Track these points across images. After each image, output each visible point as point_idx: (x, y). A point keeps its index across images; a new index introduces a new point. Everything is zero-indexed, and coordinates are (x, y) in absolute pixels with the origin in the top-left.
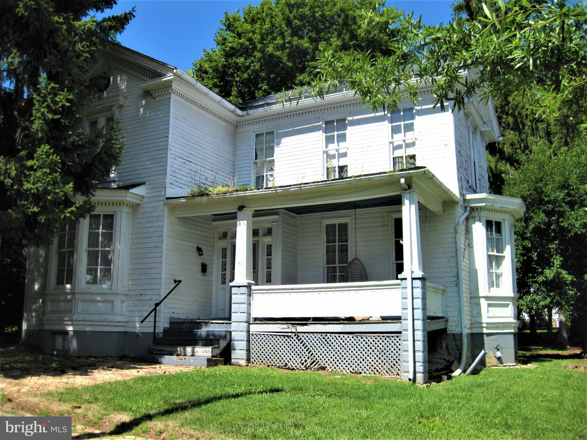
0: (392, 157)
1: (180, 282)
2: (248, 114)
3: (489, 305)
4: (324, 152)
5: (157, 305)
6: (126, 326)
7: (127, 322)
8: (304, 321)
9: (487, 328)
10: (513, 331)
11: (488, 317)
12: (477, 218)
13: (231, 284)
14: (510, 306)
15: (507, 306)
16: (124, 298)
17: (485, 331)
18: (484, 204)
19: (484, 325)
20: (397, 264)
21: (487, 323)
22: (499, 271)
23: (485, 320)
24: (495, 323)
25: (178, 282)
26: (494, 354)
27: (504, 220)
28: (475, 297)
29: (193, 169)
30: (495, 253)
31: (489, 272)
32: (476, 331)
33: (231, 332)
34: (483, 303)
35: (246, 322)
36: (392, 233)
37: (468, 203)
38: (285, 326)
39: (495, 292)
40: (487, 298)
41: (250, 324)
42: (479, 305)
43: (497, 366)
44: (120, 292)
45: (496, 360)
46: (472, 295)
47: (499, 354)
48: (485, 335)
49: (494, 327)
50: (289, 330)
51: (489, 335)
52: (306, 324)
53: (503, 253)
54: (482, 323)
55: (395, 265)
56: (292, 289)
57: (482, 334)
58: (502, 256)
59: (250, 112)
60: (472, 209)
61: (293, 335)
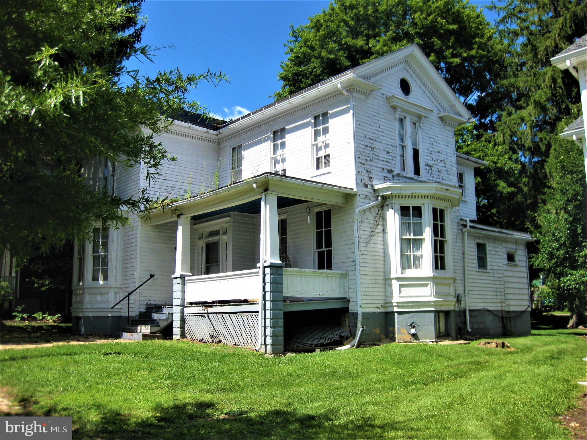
0: (315, 157)
1: (154, 276)
2: (220, 133)
3: (401, 286)
4: (273, 158)
5: (129, 294)
6: (120, 312)
7: (121, 308)
8: (212, 304)
9: (398, 307)
10: (433, 309)
11: (400, 297)
12: (390, 206)
13: (173, 276)
14: (429, 286)
15: (426, 285)
16: (117, 290)
17: (396, 309)
18: (390, 193)
19: (394, 304)
20: (318, 252)
21: (397, 303)
22: (418, 253)
23: (396, 298)
24: (408, 302)
25: (152, 276)
26: (407, 331)
27: (424, 204)
28: (387, 280)
29: (169, 185)
30: (412, 237)
31: (402, 256)
32: (389, 310)
33: (172, 314)
34: (395, 284)
35: (181, 306)
36: (313, 225)
37: (378, 192)
38: (201, 308)
39: (410, 273)
40: (398, 279)
41: (184, 307)
42: (391, 286)
43: (411, 342)
44: (113, 286)
45: (411, 337)
46: (386, 277)
47: (413, 331)
48: (396, 314)
49: (408, 306)
50: (203, 312)
51: (399, 313)
52: (211, 307)
53: (422, 236)
54: (392, 303)
55: (317, 253)
56: (206, 278)
57: (393, 313)
58: (422, 239)
59: (221, 130)
60: (384, 198)
61: (206, 315)
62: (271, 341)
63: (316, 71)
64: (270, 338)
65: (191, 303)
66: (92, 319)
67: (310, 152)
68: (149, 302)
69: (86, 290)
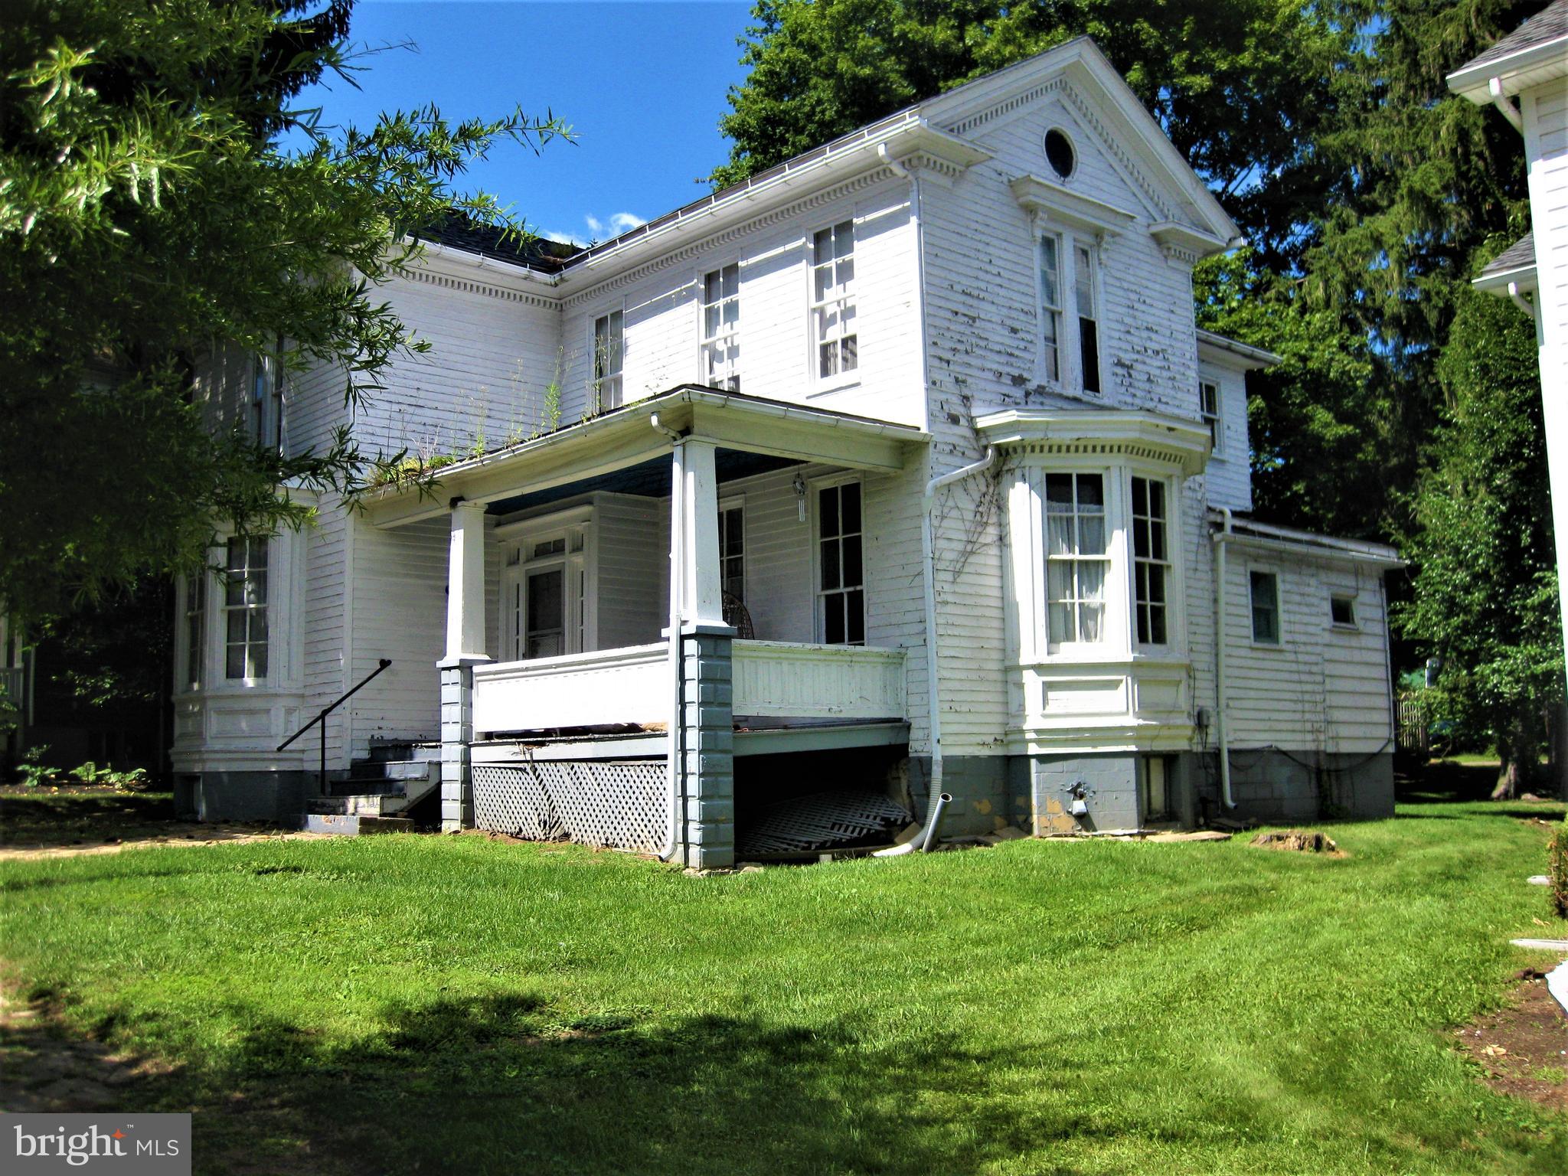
0: (818, 343)
1: (389, 662)
2: (562, 280)
3: (1048, 687)
4: (704, 347)
5: (325, 713)
6: (301, 760)
7: (303, 751)
9: (1039, 742)
10: (1133, 748)
11: (1045, 716)
12: (1018, 473)
13: (440, 664)
14: (1123, 686)
15: (1113, 685)
16: (291, 703)
17: (1033, 749)
18: (1017, 438)
19: (1029, 736)
20: (827, 597)
21: (1037, 731)
22: (1093, 600)
23: (1034, 719)
24: (1067, 731)
25: (385, 664)
26: (1064, 807)
27: (1108, 468)
28: (1010, 672)
30: (1077, 556)
31: (1050, 606)
32: (1015, 750)
33: (440, 764)
34: (1032, 683)
35: (461, 742)
36: (813, 526)
37: (987, 437)
38: (516, 748)
39: (1072, 652)
40: (1039, 668)
41: (470, 746)
42: (1020, 686)
43: (1073, 836)
44: (281, 691)
45: (1073, 822)
46: (1008, 663)
47: (1079, 806)
48: (1033, 762)
49: (1066, 740)
50: (521, 758)
51: (1043, 759)
53: (1104, 552)
54: (1022, 732)
55: (823, 601)
57: (1028, 757)
58: (1103, 562)
59: (566, 273)
60: (1003, 452)
61: (528, 767)
62: (699, 833)
63: (823, 112)
64: (697, 826)
65: (489, 736)
66: (225, 778)
67: (804, 330)
68: (377, 734)
69: (210, 704)
